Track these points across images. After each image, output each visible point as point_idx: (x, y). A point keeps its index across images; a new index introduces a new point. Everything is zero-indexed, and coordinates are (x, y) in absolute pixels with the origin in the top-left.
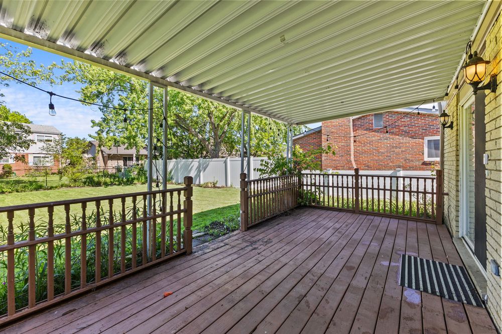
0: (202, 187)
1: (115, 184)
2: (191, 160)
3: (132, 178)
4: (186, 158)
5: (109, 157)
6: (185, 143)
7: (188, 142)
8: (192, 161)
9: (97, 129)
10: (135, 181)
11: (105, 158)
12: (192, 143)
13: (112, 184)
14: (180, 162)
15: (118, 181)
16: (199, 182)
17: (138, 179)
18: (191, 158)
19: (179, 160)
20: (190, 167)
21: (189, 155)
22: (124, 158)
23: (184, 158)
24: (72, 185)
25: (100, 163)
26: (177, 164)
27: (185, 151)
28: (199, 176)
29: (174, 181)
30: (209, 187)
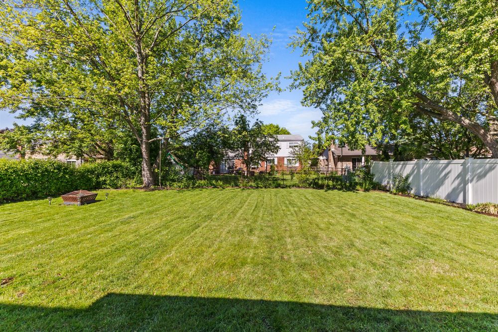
0: (471, 210)
1: (336, 189)
2: (446, 161)
3: (355, 183)
4: (437, 159)
5: (339, 159)
6: (433, 136)
7: (440, 134)
8: (448, 164)
9: (317, 129)
10: (358, 187)
11: (336, 160)
12: (447, 136)
13: (334, 188)
14: (424, 164)
15: (341, 185)
16: (464, 200)
17: (361, 185)
18: (446, 159)
19: (422, 161)
20: (443, 174)
21: (441, 153)
22: (353, 159)
23: (432, 159)
24: (300, 186)
25: (332, 164)
26: (418, 167)
27: (434, 147)
28: (464, 191)
29: (412, 192)
30: (490, 214)
